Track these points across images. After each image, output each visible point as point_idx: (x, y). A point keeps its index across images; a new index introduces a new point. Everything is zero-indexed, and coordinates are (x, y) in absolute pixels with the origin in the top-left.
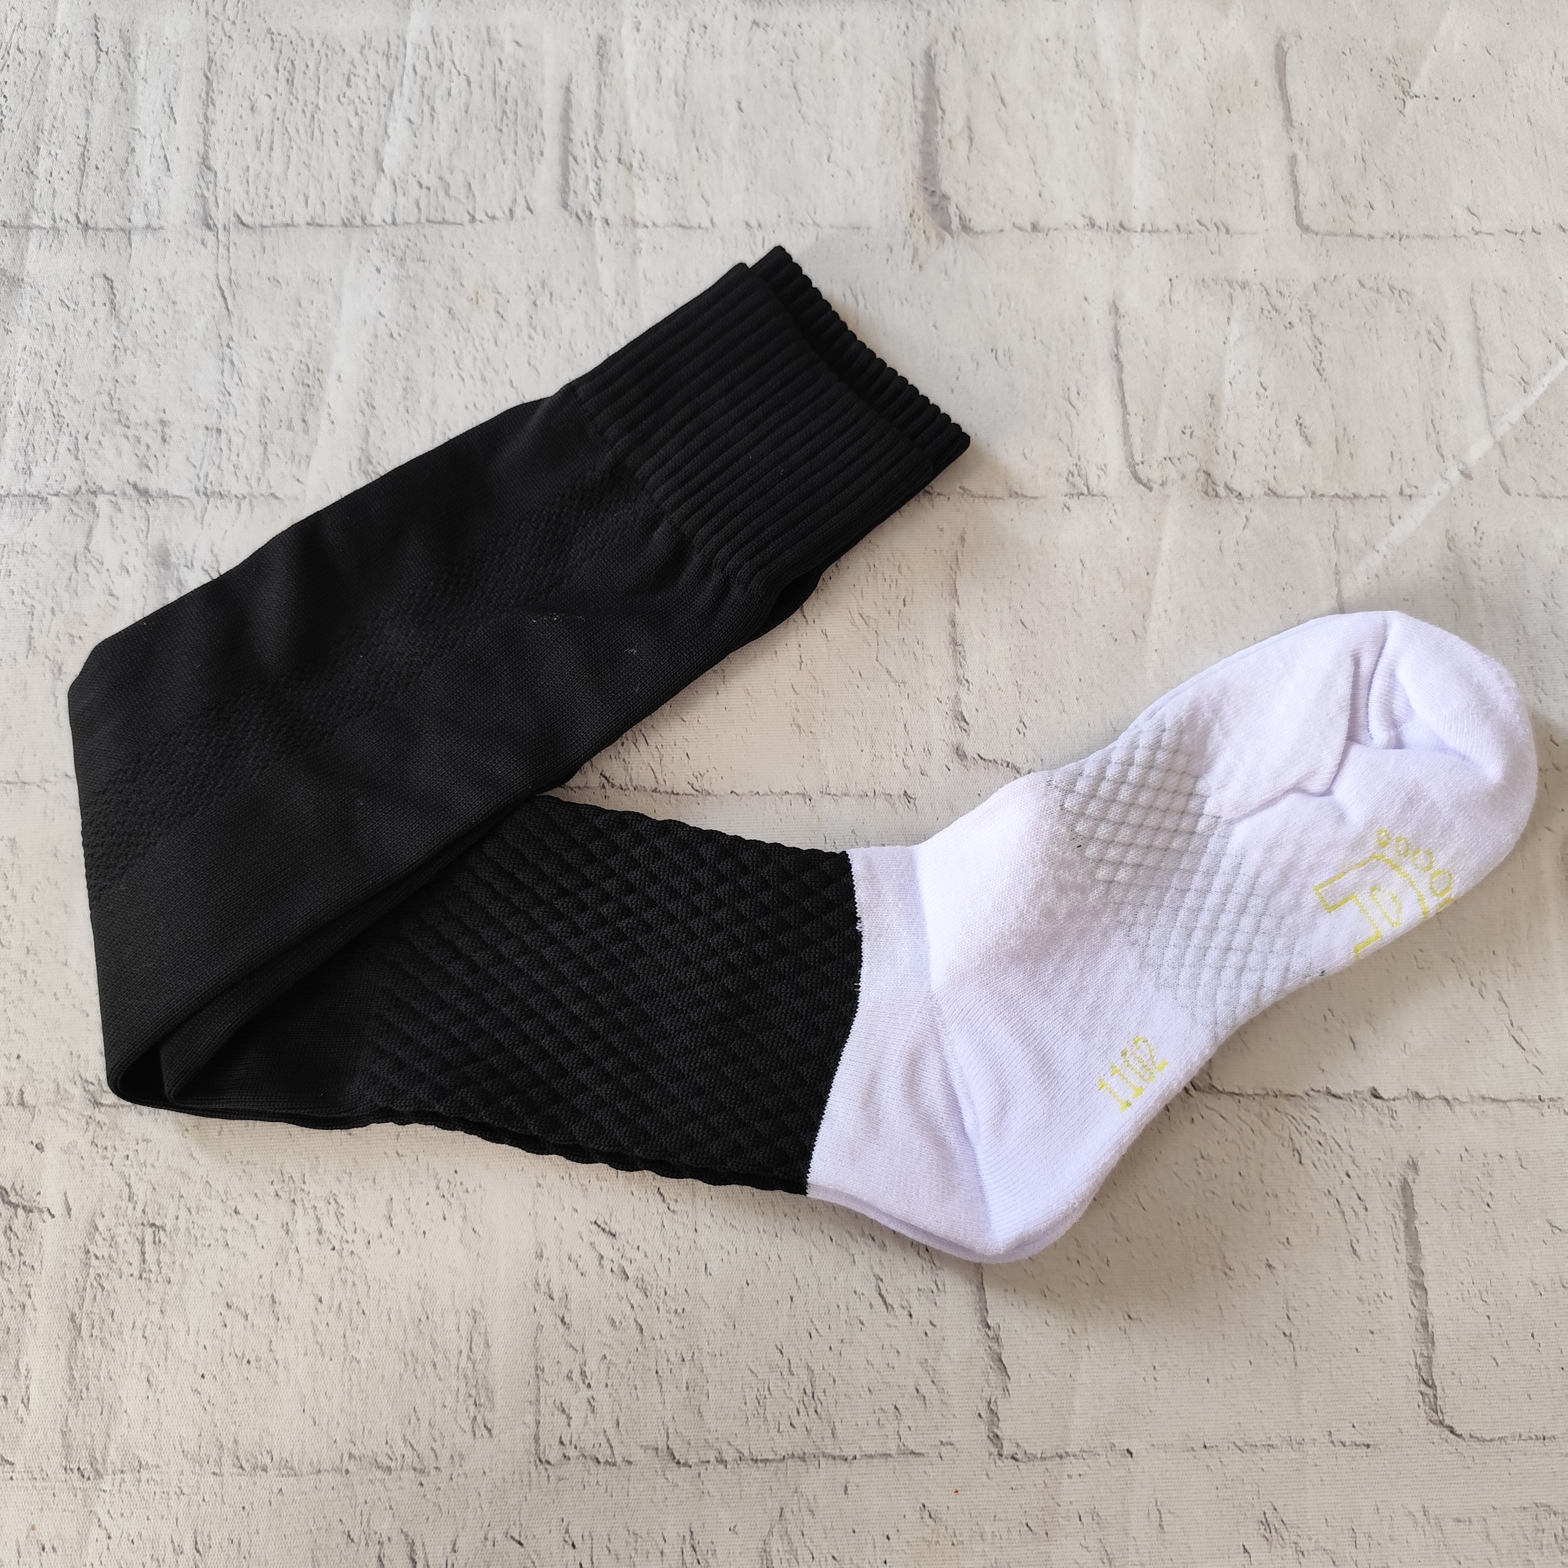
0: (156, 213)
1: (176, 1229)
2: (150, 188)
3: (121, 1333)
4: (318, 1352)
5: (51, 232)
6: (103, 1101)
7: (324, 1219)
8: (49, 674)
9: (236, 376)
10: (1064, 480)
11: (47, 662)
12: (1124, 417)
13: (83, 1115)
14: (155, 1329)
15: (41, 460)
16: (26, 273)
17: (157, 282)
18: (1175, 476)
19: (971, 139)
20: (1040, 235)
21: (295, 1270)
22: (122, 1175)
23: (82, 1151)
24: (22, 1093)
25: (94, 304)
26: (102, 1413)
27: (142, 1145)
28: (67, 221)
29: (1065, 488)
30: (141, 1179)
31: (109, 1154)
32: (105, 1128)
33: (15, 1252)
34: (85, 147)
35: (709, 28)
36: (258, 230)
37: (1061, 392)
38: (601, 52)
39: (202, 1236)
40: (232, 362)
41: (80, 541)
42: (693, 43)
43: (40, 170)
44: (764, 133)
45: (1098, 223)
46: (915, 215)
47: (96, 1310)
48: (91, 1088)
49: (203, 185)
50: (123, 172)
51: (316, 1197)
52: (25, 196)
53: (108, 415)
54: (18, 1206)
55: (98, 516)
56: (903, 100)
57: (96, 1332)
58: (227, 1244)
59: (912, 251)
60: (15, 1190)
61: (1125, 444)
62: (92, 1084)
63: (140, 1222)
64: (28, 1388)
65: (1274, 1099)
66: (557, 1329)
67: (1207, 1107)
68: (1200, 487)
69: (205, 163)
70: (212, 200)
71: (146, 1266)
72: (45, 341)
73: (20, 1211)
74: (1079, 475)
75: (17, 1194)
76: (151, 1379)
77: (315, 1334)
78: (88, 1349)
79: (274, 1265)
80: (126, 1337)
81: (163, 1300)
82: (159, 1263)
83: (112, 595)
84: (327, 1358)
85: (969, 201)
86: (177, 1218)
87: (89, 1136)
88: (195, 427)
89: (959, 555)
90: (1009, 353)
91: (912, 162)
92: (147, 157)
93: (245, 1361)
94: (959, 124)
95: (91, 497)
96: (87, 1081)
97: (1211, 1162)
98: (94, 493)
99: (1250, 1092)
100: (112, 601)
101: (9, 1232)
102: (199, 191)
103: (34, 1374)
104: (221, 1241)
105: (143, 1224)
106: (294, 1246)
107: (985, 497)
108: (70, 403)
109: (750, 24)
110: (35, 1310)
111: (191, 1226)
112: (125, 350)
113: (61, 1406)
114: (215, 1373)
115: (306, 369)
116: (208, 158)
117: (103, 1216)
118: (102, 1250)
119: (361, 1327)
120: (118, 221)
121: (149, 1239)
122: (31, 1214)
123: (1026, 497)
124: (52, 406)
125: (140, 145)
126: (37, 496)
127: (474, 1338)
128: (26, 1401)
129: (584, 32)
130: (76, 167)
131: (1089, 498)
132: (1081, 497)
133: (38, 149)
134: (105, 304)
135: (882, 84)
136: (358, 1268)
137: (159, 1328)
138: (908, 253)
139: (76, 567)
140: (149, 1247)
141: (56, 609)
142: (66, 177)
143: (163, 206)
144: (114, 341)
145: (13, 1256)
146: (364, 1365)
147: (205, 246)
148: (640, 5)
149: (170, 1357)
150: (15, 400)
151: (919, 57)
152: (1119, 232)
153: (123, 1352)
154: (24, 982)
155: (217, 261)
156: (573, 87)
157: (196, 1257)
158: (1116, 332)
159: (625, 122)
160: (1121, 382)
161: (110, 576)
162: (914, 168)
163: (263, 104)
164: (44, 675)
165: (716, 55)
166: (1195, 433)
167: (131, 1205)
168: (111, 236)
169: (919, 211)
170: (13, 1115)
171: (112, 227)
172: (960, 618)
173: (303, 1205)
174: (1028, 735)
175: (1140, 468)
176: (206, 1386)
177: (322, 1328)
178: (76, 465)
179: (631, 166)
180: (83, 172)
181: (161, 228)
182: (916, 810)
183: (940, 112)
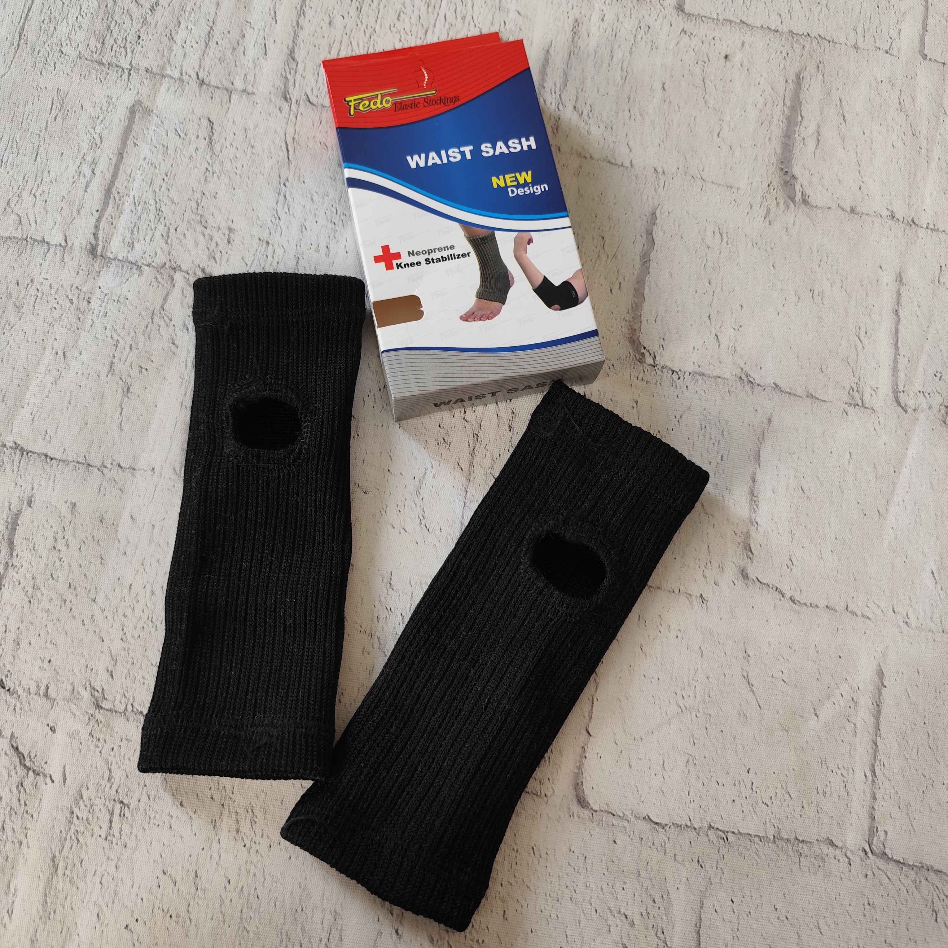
0: (252, 82)
1: (137, 809)
2: (250, 65)
3: (85, 877)
4: (221, 919)
5: (178, 82)
6: (103, 706)
7: (242, 822)
8: (120, 391)
9: (286, 207)
10: (846, 392)
11: (120, 382)
12: (895, 356)
13: (87, 713)
14: (110, 879)
15: (142, 239)
16: (155, 107)
17: (243, 130)
18: (925, 406)
19: (818, 141)
20: (856, 216)
21: (215, 856)
22: (107, 762)
23: (82, 738)
24: (47, 688)
25: (198, 137)
26: (61, 932)
27: (125, 742)
28: (190, 76)
29: (846, 399)
30: (119, 767)
31: (100, 745)
32: (101, 725)
33: (22, 802)
34: (212, 28)
35: (652, 29)
36: (319, 109)
37: (854, 330)
38: (575, 30)
39: (155, 817)
40: (285, 197)
41: (159, 301)
42: (639, 37)
43: (179, 38)
44: (677, 108)
45: (897, 216)
46: (771, 187)
47: (71, 856)
48: (96, 694)
49: (287, 70)
50: (234, 49)
51: (239, 805)
52: (165, 53)
53: (193, 217)
54: (30, 769)
55: (174, 286)
56: (776, 104)
57: (68, 872)
58: (171, 827)
59: (765, 211)
60: (30, 757)
61: (893, 376)
62: (98, 691)
63: (113, 798)
64: (13, 903)
65: (926, 872)
66: (392, 937)
67: (879, 869)
68: (941, 417)
69: (291, 55)
70: (292, 81)
71: (111, 832)
72: (160, 156)
73: (31, 773)
74: (858, 391)
75: (31, 760)
76: (100, 915)
77: (221, 906)
78: (60, 884)
79: (201, 849)
80: (88, 880)
81: (119, 859)
82: (121, 830)
83: (174, 344)
84: (227, 926)
85: (810, 183)
86: (139, 801)
87: (89, 728)
88: (252, 236)
89: (766, 431)
90: (822, 294)
91: (775, 149)
92: (253, 43)
93: (169, 915)
94: (812, 129)
95: (172, 272)
96: (94, 689)
97: (874, 908)
98: (174, 269)
99: (911, 863)
100: (173, 348)
101: (20, 787)
102: (284, 73)
103: (20, 894)
104: (167, 824)
105: (114, 800)
106: (217, 838)
107: (790, 394)
108: (169, 203)
109: (680, 31)
110: (28, 847)
111: (148, 808)
112: (213, 173)
113: (34, 921)
114: (146, 920)
115: (335, 212)
116: (294, 51)
117: (88, 789)
118: (83, 814)
119: (254, 907)
120: (225, 82)
121: (117, 812)
122: (38, 777)
123: (818, 399)
124: (156, 203)
125: (249, 33)
126: (134, 264)
127: (332, 932)
128: (10, 912)
129: (565, 13)
130: (203, 40)
131: (862, 409)
132: (857, 407)
133: (180, 23)
134: (205, 139)
135: (764, 91)
136: (259, 864)
137: (113, 879)
138: (763, 212)
139: (152, 319)
140: (116, 818)
141: (133, 346)
142: (195, 45)
143: (257, 78)
144: (207, 165)
145: (20, 805)
146: (251, 935)
147: (281, 112)
148: (607, 3)
149: (116, 901)
150: (132, 193)
151: (792, 77)
152: (911, 226)
153: (84, 890)
154: (63, 608)
155: (287, 124)
156: (551, 51)
157: (147, 832)
158: (899, 294)
159: (583, 83)
160: (897, 330)
161: (175, 330)
162: (776, 153)
163: (338, 21)
164: (117, 391)
165: (654, 48)
166: (943, 377)
167: (108, 785)
168: (218, 92)
169: (775, 184)
170: (39, 702)
171: (220, 86)
172: (759, 477)
173: (229, 809)
174: (794, 570)
175: (901, 395)
176: (138, 928)
177: (227, 902)
178: (165, 247)
179: (582, 113)
180: (207, 44)
181: (253, 93)
182: (707, 609)
183: (800, 118)
